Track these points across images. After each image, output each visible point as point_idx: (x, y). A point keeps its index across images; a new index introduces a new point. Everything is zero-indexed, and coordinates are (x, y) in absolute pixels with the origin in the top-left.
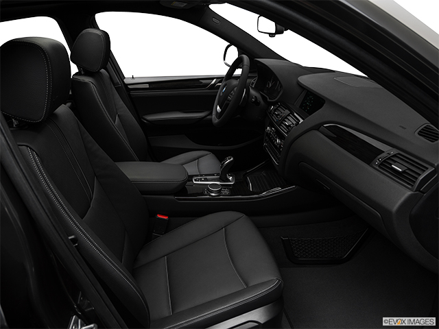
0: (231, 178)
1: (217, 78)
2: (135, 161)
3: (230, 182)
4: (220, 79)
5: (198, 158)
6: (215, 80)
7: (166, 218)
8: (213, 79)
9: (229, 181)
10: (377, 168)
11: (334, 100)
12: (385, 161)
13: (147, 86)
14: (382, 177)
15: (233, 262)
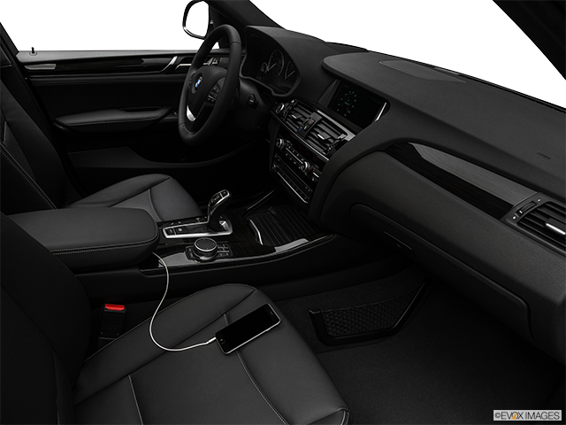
0: (224, 223)
1: (178, 55)
2: (50, 209)
3: (225, 231)
4: (186, 57)
5: (151, 186)
6: (175, 59)
7: (121, 309)
8: (171, 56)
9: (223, 230)
10: (516, 225)
11: (407, 103)
12: (528, 215)
13: (53, 67)
14: (528, 242)
15: (258, 384)
